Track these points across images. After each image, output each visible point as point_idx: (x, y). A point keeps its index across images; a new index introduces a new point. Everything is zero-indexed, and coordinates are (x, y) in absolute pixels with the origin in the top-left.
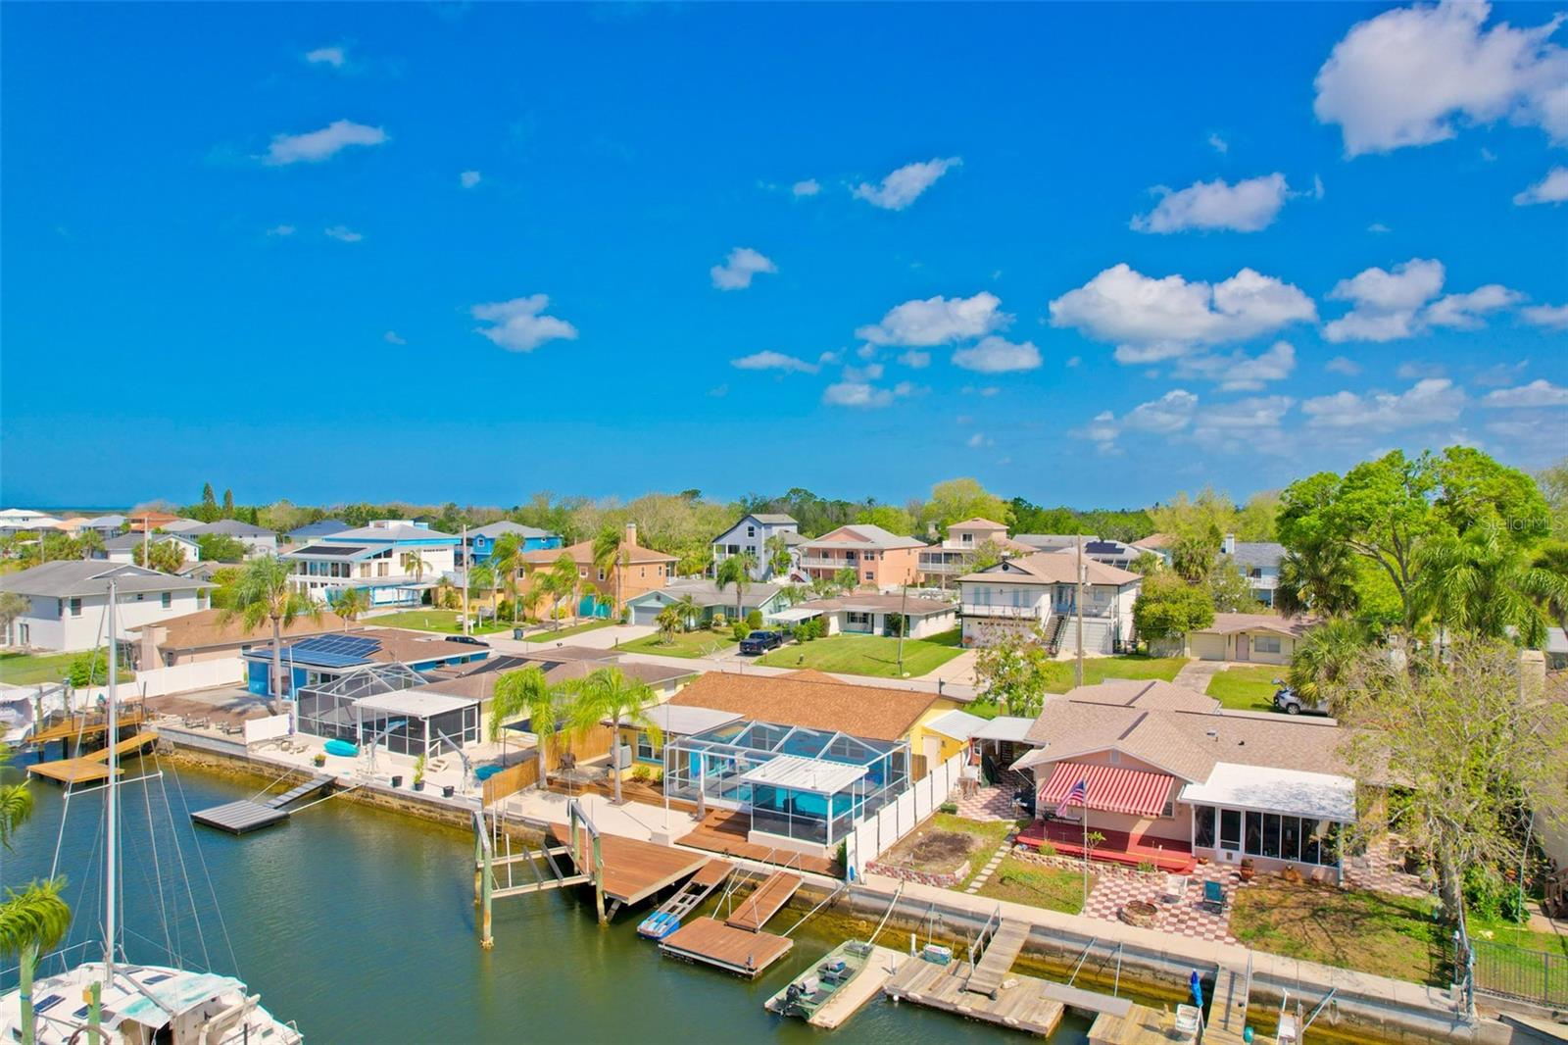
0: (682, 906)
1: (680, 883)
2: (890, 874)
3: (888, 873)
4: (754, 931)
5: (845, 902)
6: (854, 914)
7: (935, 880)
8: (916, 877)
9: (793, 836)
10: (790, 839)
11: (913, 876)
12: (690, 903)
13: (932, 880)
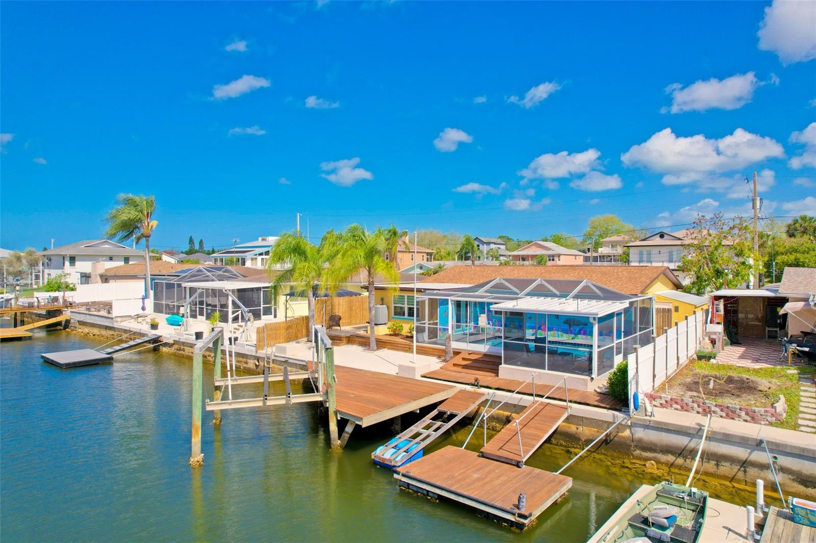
0: (426, 433)
1: (426, 410)
2: (679, 407)
3: (675, 406)
4: (518, 465)
5: (623, 437)
6: (638, 452)
7: (747, 414)
8: (718, 409)
9: (549, 369)
10: (546, 371)
11: (713, 408)
12: (436, 430)
13: (743, 414)
